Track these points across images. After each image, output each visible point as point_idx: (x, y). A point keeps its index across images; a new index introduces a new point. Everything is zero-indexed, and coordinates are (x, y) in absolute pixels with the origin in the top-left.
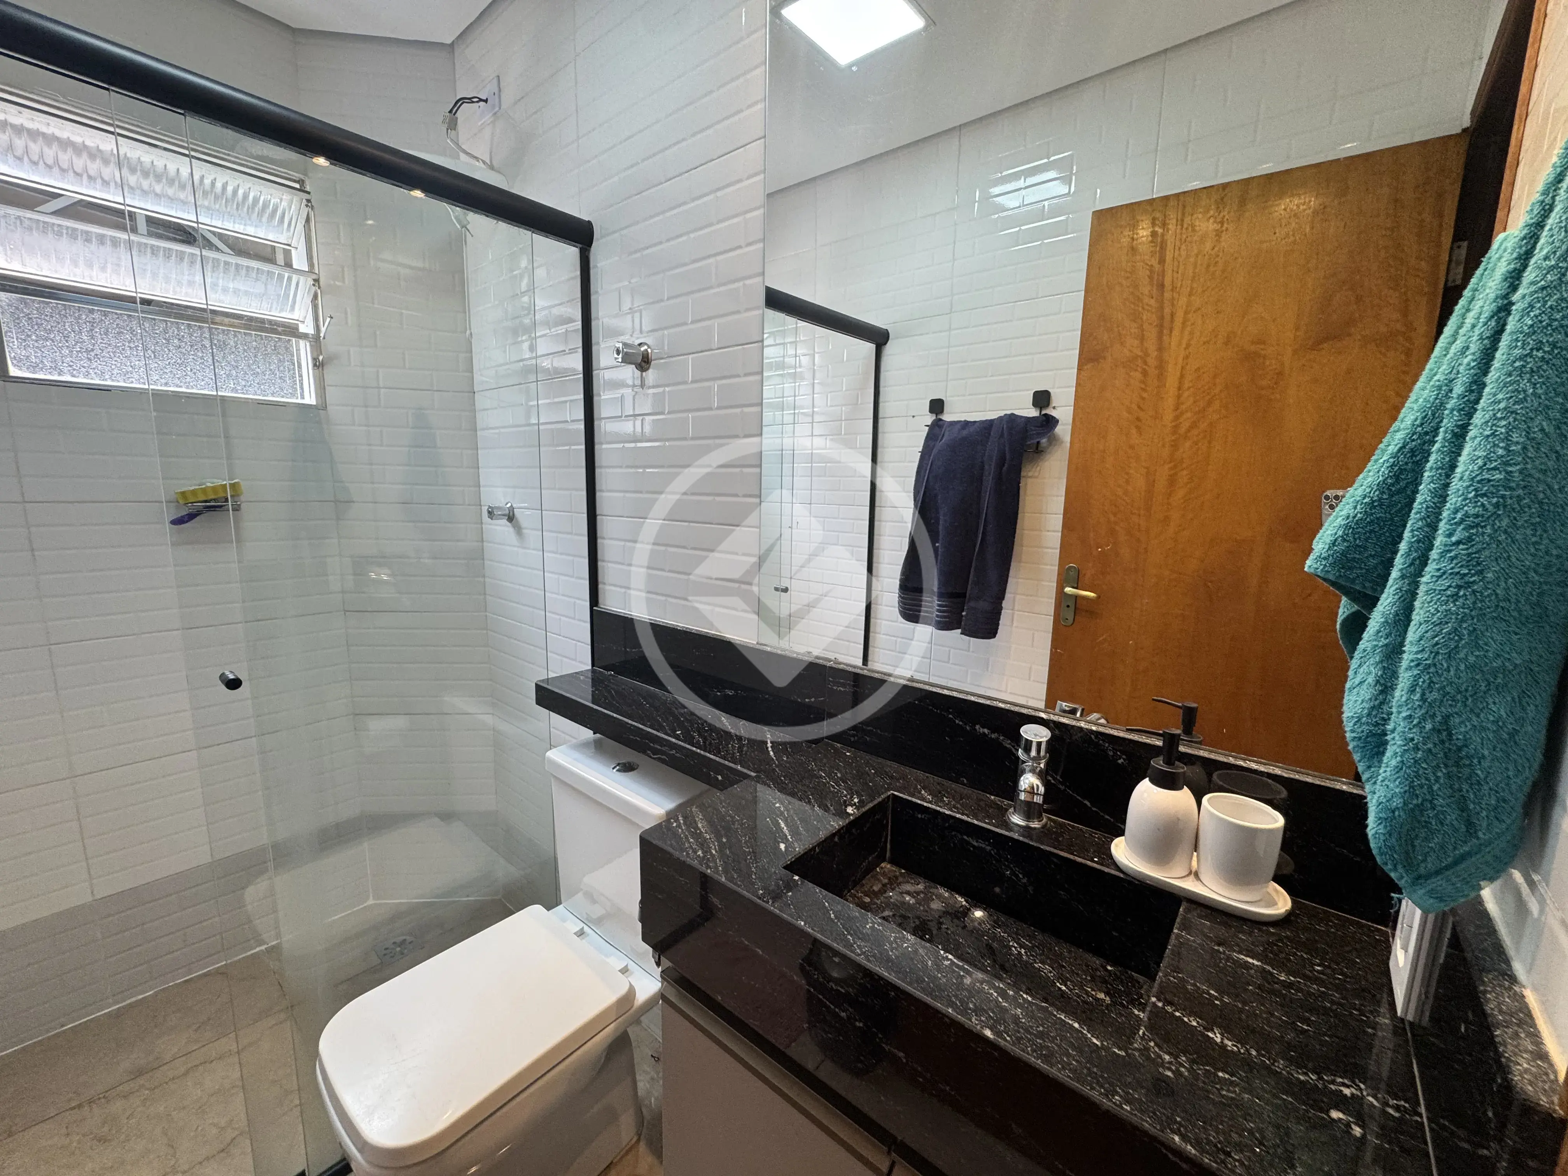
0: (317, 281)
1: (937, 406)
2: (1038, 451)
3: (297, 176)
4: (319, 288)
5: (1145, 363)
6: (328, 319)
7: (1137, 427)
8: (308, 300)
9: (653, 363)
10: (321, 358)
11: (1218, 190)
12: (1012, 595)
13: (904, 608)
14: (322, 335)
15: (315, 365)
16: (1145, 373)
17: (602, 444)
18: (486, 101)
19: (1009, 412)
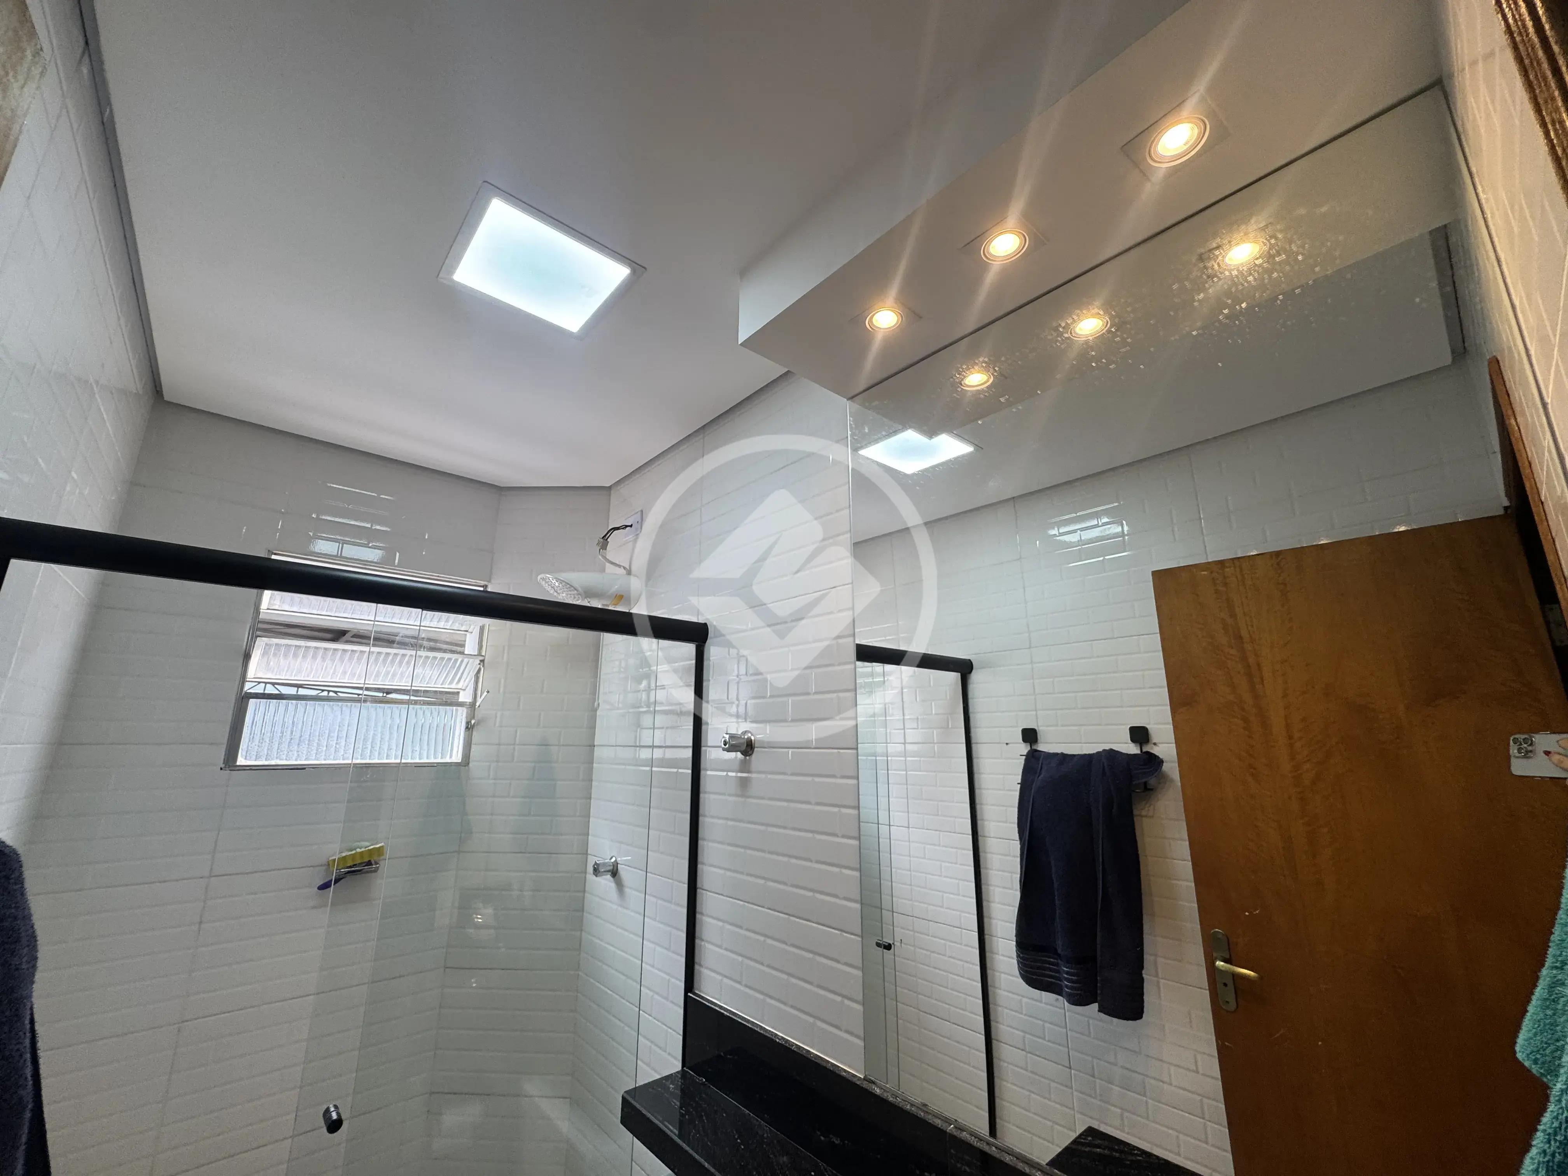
0: (482, 661)
1: (1030, 736)
2: (1148, 790)
3: (483, 583)
4: (483, 666)
5: (1243, 709)
6: (485, 693)
7: (1252, 775)
8: (473, 674)
9: (756, 749)
10: (473, 722)
11: (1271, 556)
12: (1152, 958)
13: (1026, 972)
14: (478, 704)
15: (467, 728)
16: (1245, 720)
17: (707, 770)
18: (631, 526)
19: (1107, 747)
